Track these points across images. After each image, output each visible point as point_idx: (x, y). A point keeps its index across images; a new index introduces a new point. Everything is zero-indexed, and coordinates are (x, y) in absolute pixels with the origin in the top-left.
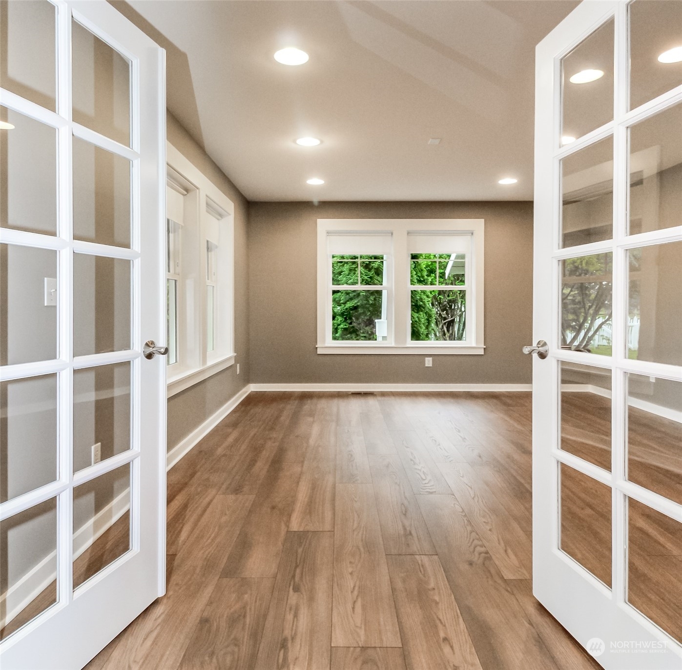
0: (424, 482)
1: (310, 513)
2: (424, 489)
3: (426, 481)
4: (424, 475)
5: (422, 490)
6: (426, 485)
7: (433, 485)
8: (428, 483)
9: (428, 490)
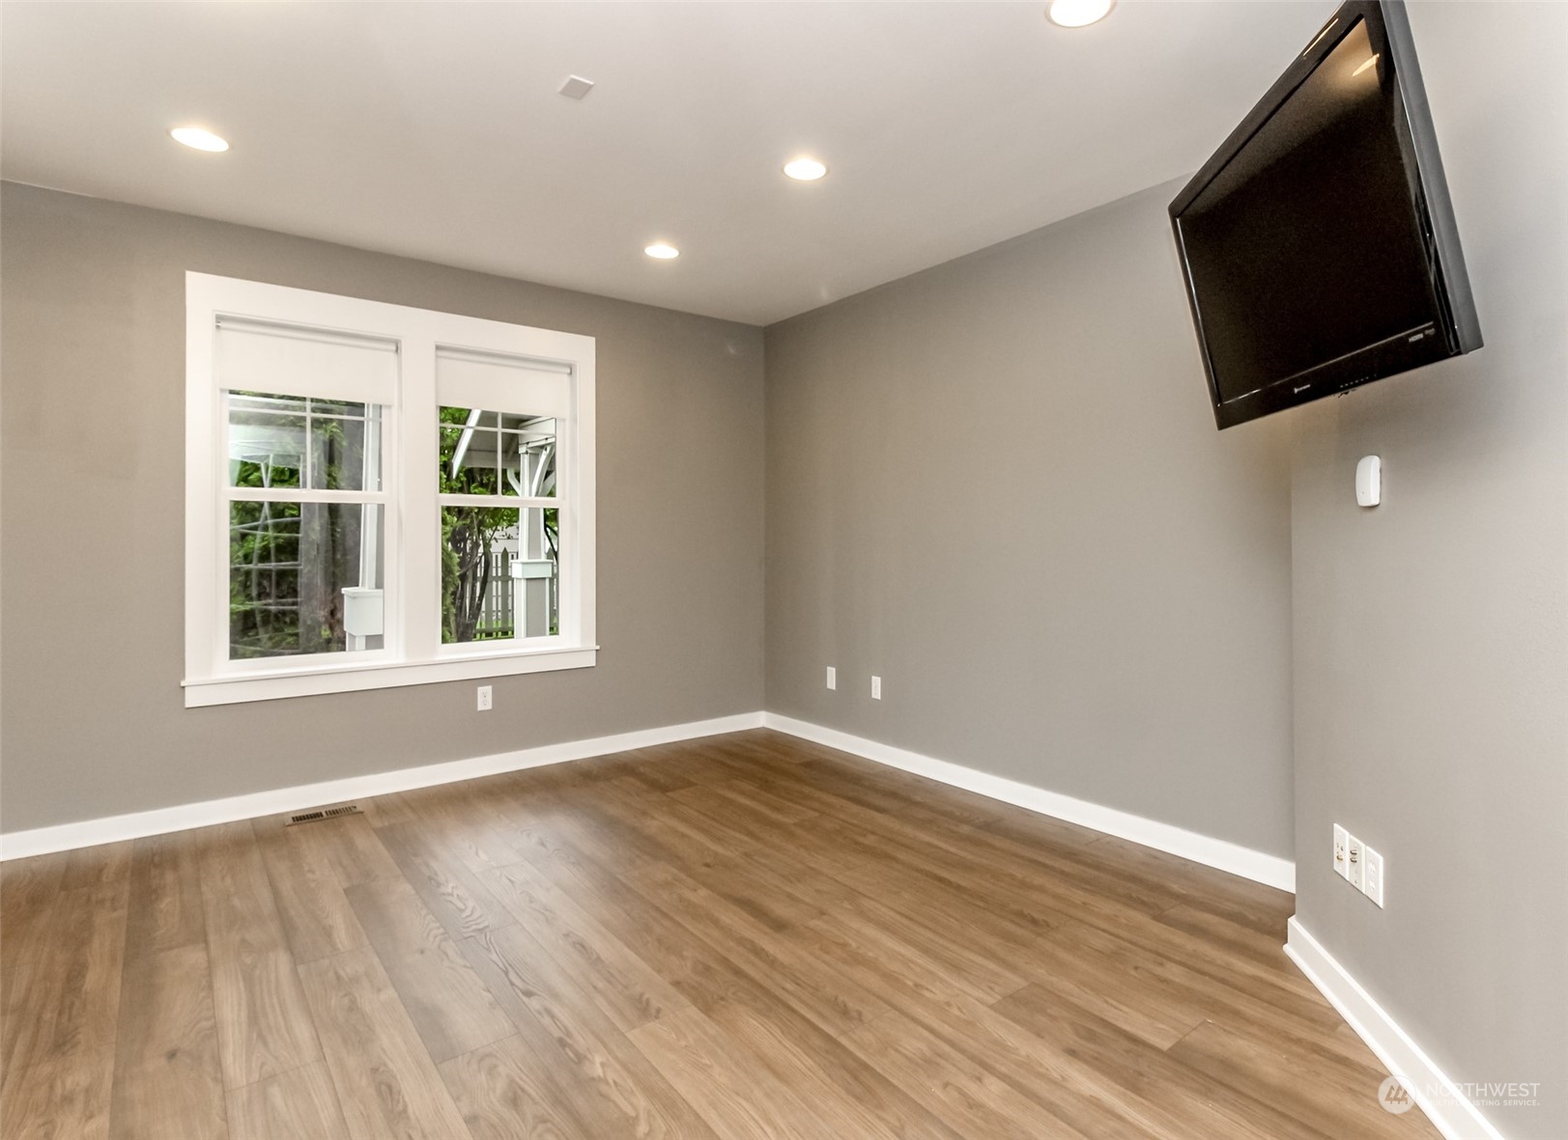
0: (464, 915)
1: (261, 1037)
2: (468, 927)
3: (468, 912)
4: (460, 900)
5: (465, 930)
6: (468, 919)
7: (480, 917)
8: (470, 916)
9: (474, 927)
